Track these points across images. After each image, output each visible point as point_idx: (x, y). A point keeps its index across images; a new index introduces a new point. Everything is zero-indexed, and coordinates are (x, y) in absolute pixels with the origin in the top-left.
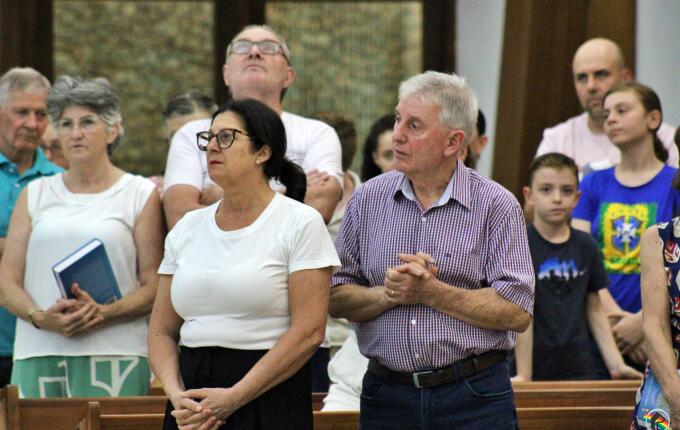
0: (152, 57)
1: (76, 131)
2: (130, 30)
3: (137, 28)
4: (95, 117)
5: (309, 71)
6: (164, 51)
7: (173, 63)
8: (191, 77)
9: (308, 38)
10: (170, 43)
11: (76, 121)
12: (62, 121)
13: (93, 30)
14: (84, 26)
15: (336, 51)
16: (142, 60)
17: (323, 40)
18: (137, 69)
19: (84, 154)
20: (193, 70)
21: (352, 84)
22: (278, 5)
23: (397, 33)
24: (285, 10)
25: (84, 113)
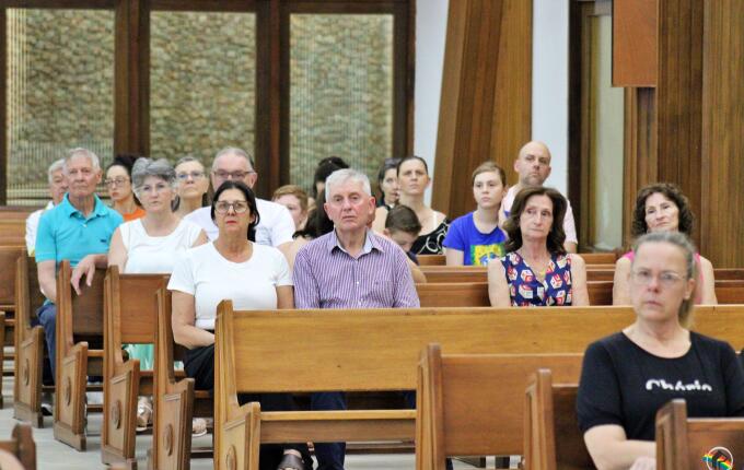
0: (217, 50)
1: (154, 193)
2: (203, 31)
3: (208, 31)
4: (165, 183)
5: (321, 60)
6: (226, 45)
7: (231, 54)
8: (243, 63)
9: (319, 38)
10: (229, 40)
11: (154, 186)
12: (143, 187)
13: (179, 32)
14: (173, 29)
15: (340, 46)
16: (210, 52)
17: (331, 39)
18: (208, 57)
19: (158, 207)
20: (245, 58)
21: (351, 69)
22: (299, 15)
23: (378, 35)
24: (304, 18)
25: (159, 181)
